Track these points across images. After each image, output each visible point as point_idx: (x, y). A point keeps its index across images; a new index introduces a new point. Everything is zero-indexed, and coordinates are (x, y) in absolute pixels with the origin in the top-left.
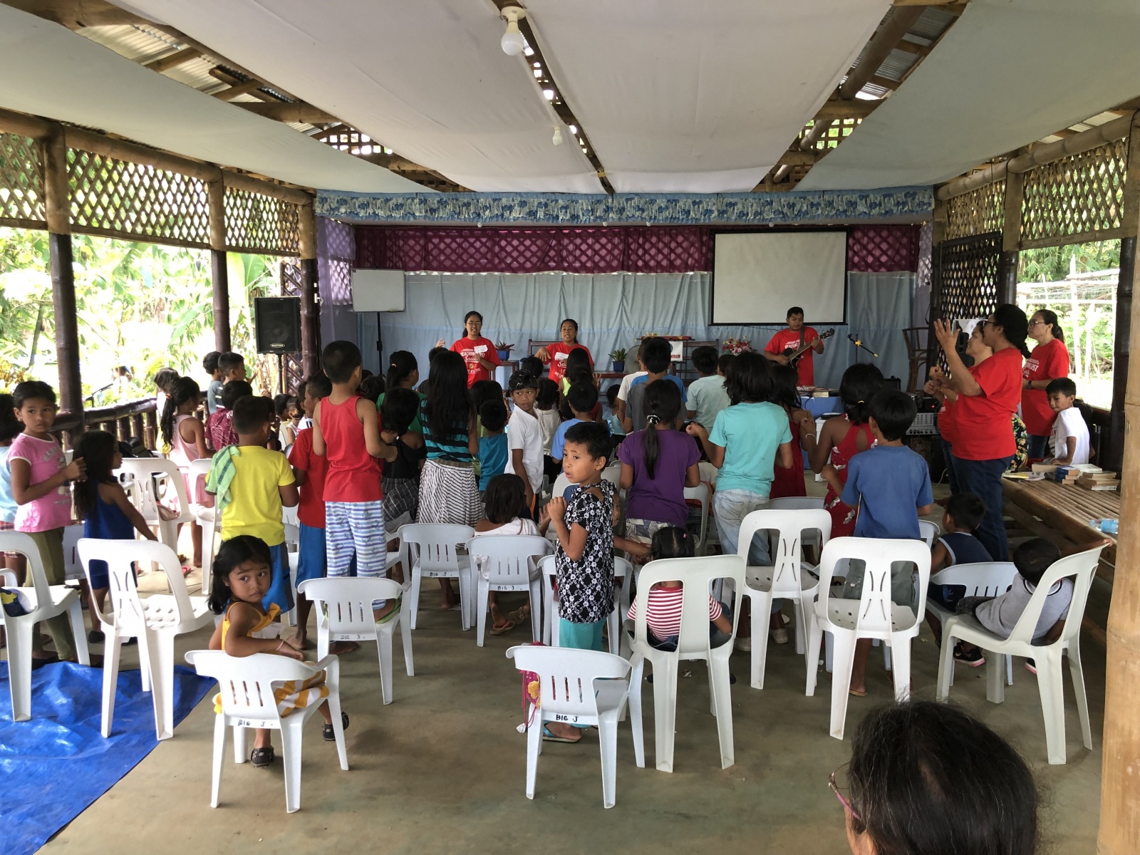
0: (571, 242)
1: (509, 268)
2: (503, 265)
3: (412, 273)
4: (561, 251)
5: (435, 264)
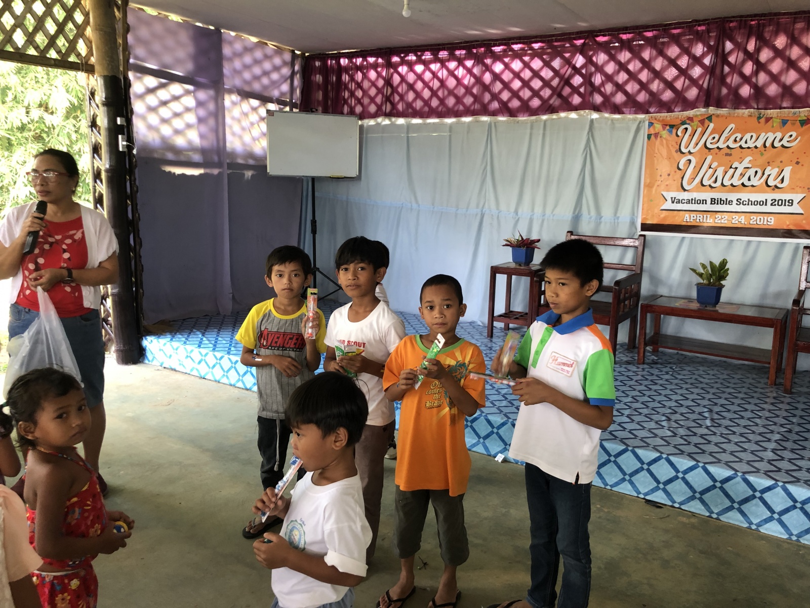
0: (612, 58)
1: (506, 109)
2: (495, 105)
3: (372, 122)
4: (591, 75)
5: (400, 107)
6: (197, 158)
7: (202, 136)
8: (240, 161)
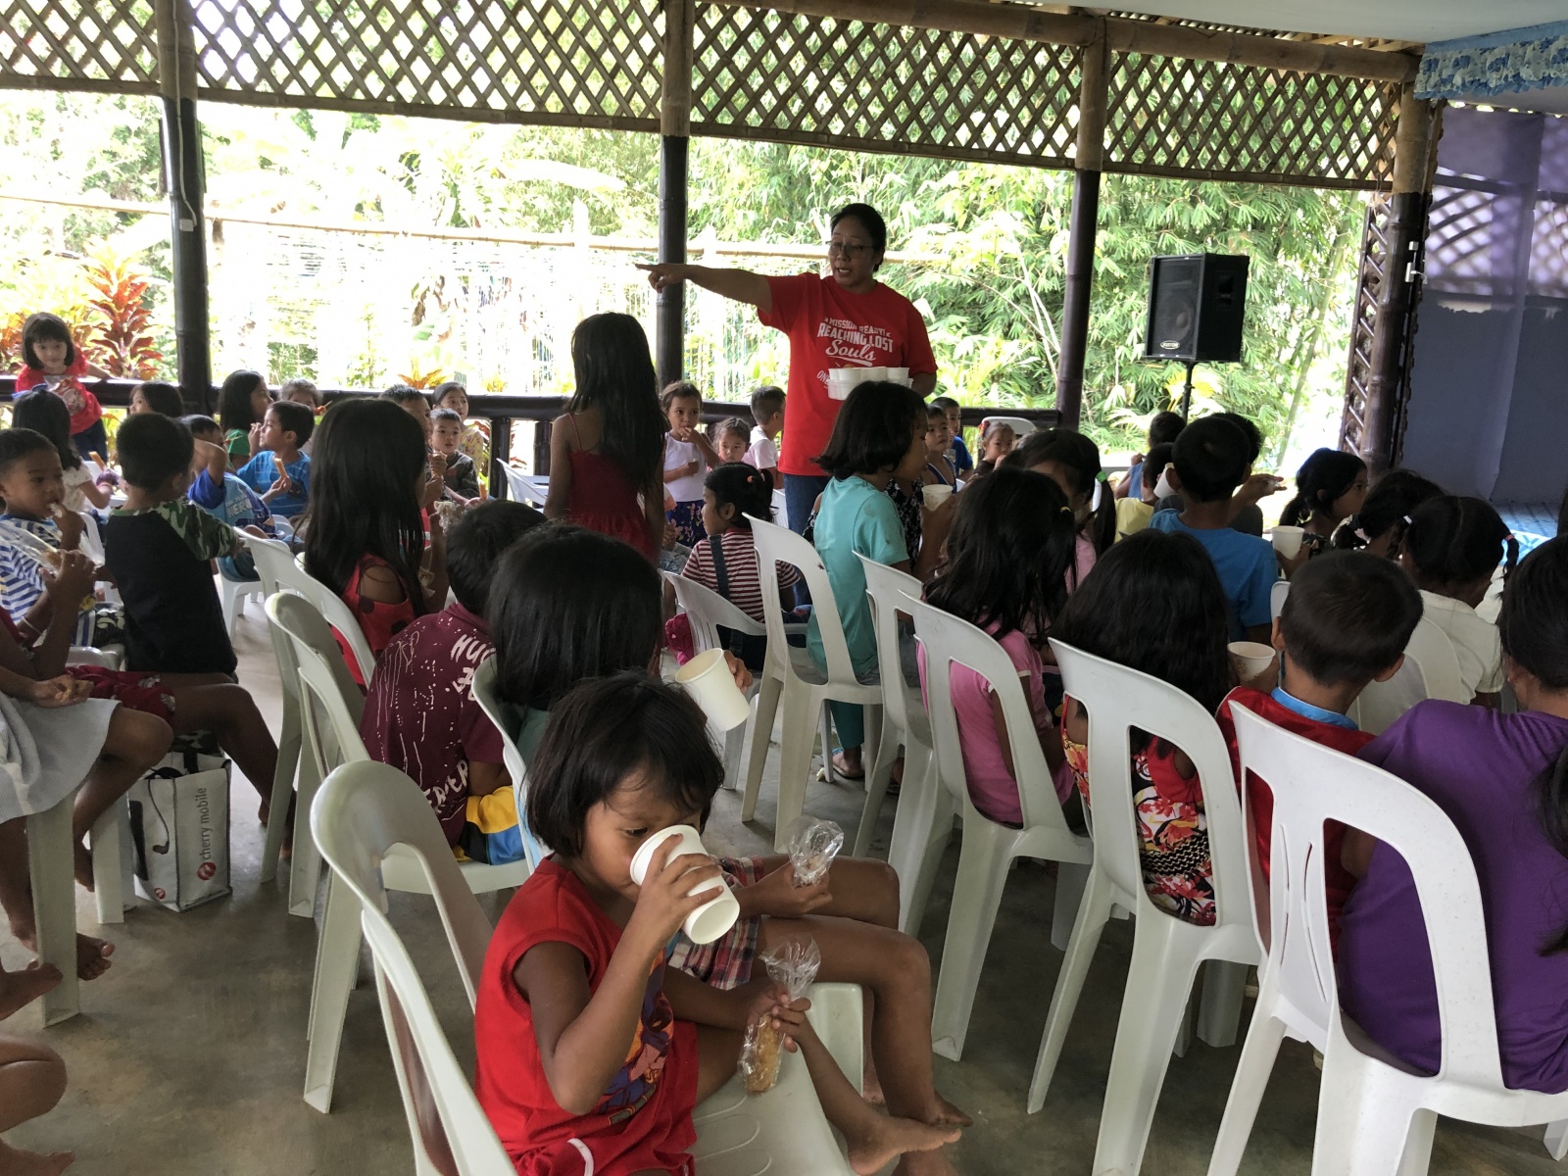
6: (1484, 290)
7: (1494, 261)
8: (1543, 293)
